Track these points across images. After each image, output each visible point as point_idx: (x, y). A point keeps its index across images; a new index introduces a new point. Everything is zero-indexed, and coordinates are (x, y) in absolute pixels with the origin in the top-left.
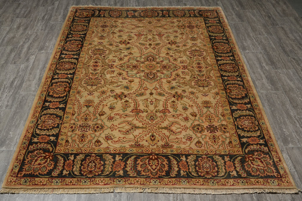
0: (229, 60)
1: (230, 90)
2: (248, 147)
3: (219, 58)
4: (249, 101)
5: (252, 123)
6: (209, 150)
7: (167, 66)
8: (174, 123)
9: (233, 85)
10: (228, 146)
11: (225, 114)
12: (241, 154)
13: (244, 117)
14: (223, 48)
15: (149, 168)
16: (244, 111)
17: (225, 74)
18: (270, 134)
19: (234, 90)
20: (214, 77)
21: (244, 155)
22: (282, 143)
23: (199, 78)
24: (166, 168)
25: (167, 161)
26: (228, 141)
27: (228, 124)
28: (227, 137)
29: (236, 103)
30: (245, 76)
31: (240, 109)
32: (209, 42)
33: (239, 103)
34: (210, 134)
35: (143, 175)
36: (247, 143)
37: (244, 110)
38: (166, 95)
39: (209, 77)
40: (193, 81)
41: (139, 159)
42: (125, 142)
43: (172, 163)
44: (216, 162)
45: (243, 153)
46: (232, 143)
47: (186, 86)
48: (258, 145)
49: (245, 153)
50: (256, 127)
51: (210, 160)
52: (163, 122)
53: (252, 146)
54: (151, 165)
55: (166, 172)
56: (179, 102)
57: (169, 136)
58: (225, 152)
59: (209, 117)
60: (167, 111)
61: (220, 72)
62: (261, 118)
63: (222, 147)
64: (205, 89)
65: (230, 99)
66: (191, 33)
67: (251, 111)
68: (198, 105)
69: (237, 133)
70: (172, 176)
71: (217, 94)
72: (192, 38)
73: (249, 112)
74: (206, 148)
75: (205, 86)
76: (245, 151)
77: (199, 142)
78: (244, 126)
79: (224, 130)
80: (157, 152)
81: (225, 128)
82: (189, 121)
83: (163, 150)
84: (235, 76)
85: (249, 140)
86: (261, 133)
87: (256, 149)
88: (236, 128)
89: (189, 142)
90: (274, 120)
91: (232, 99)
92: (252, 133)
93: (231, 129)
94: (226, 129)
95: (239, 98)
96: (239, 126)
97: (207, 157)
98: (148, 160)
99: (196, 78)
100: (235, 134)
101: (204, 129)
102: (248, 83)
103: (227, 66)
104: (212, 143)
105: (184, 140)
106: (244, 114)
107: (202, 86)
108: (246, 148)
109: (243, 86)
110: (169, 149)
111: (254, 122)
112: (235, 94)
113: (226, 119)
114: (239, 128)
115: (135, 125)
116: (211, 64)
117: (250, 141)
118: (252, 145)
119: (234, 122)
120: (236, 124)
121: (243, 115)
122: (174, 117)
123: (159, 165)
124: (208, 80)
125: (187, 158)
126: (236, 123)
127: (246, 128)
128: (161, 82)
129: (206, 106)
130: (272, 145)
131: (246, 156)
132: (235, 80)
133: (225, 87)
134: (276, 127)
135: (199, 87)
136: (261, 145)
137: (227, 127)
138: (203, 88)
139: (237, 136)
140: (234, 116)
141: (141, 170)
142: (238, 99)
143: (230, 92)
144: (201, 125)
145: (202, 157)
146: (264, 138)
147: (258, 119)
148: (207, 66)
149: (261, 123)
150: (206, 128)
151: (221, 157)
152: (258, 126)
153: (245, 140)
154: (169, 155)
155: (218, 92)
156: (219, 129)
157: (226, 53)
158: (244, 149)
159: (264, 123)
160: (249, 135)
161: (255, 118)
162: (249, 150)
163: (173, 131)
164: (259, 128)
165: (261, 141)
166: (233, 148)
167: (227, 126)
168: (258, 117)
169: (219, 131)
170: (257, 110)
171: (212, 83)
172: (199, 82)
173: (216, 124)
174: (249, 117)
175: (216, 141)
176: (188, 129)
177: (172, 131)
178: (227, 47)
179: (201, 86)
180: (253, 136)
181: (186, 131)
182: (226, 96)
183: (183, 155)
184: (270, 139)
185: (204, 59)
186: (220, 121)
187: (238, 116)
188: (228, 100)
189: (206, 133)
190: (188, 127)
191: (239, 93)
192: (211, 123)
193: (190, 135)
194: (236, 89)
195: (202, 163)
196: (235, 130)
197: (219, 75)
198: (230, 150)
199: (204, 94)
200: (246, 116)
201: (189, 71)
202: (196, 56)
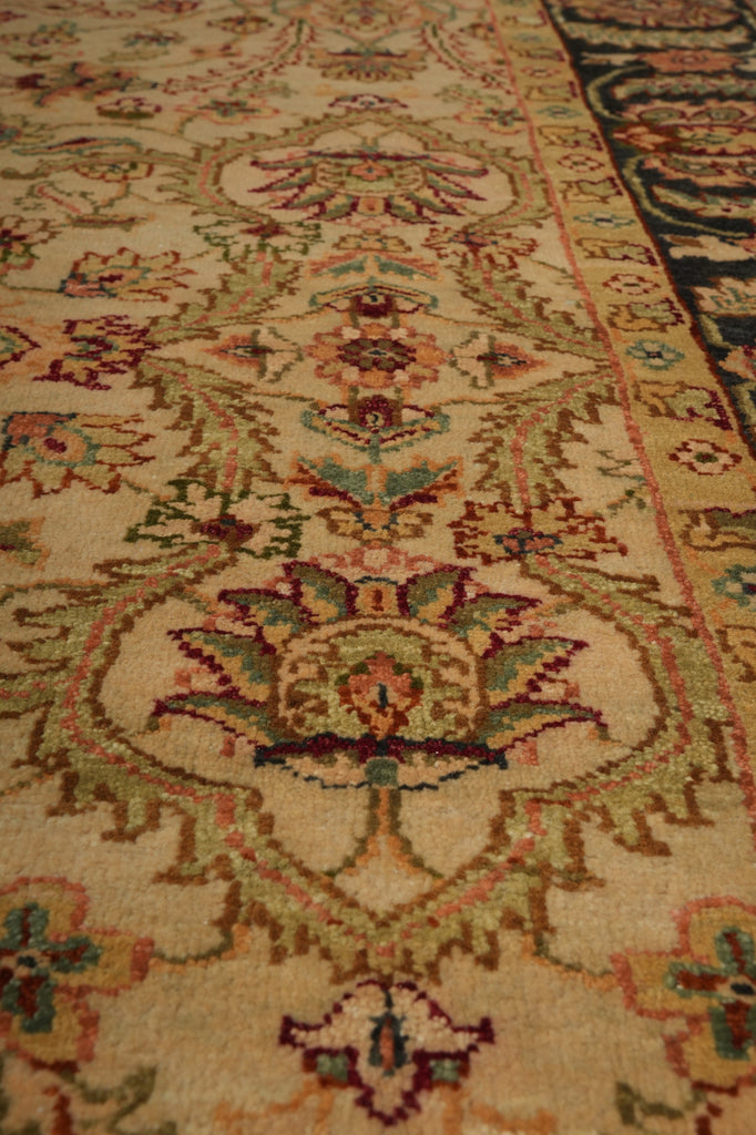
3: (715, 249)
23: (317, 542)
32: (564, 92)
39: (545, 523)
40: (177, 613)
66: (352, 18)
72: (347, 53)
75: (436, 748)
99: (257, 542)
107: (352, 729)
116: (582, 319)
124: (504, 578)
135: (263, 756)
148: (506, 339)
172: (307, 622)
179: (324, 746)
199: (355, 1026)
201: (158, 404)
202: (356, 218)
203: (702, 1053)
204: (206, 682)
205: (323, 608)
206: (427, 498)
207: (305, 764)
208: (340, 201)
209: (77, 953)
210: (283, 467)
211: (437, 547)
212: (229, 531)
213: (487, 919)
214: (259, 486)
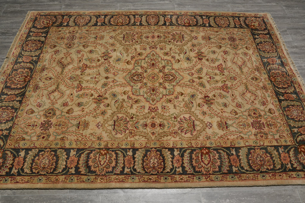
0: (173, 166)
1: (106, 154)
2: (12, 155)
4: (82, 173)
5: (44, 168)
6: (21, 119)
7: (154, 92)
8: (62, 95)
9: (114, 159)
10: (20, 136)
11: (65, 141)
12: (5, 146)
13: (55, 161)
14: (206, 162)
15: (18, 76)
16: (65, 163)
17: (139, 154)
18: (23, 184)
19: (105, 160)
20: (132, 139)
21: (4, 148)
22: (7, 195)
24: (13, 86)
25: (20, 87)
26: (27, 137)
27: (49, 141)
28: (31, 137)
29: (79, 157)
30: (133, 180)
31: (70, 159)
33: (79, 160)
34: (40, 123)
35: (12, 72)
36: (18, 155)
37: (67, 163)
38: (103, 90)
39: (133, 134)
40: (125, 116)
41: (29, 70)
42: (49, 62)
43: (17, 90)
44: (5, 123)
45: (7, 148)
46: (22, 140)
47: (117, 108)
48: (11, 166)
49: (6, 150)
50: (37, 170)
51: (9, 118)
52: (65, 86)
53: (12, 159)
54: (21, 77)
55: (10, 86)
56: (90, 100)
57: (48, 90)
58: (14, 133)
59: (63, 125)
60: (80, 89)
61: (143, 148)
62: (49, 180)
63: (21, 131)
64: (111, 127)
65: (89, 151)
66: (241, 124)
67: (63, 171)
68: (82, 117)
69: (33, 148)
70: (4, 90)
71: (99, 138)
72: (226, 123)
73: (62, 169)
74: (24, 117)
75: (114, 128)
76: (8, 150)
77: (33, 112)
78: (42, 158)
79: (42, 136)
80: (31, 81)
81: (43, 137)
82: (61, 106)
83: (32, 85)
84: (134, 167)
85: (21, 159)
86: (26, 173)
87: (6, 162)
88: (42, 148)
89: (35, 104)
90: (44, 197)
91: (88, 154)
92: (29, 164)
93: (41, 143)
94: (43, 139)
95: (89, 162)
96: (43, 152)
97: (13, 117)
98: (26, 75)
99: (131, 119)
100: (33, 145)
101: (49, 118)
102: (118, 180)
103: (156, 160)
104: (29, 123)
105: (39, 101)
106: (60, 162)
107: (116, 124)
108: (12, 153)
109: (112, 172)
110: (32, 90)
111: (45, 170)
112: (97, 158)
113: (57, 141)
114: (40, 151)
115: (67, 67)
116: (160, 140)
117: (19, 159)
118: (14, 160)
119: (50, 148)
120: (46, 150)
121: (58, 160)
122: (70, 95)
123: (18, 82)
124: (127, 131)
125: (17, 101)
126: (48, 149)
127: (38, 159)
128: (125, 86)
129: (81, 124)
130: (6, 180)
131: (2, 150)
132: (124, 164)
133: (111, 149)
134: (32, 196)
135: (114, 121)
136: (11, 169)
137: (45, 140)
138: (111, 124)
139: (29, 147)
140: (60, 150)
141: (17, 71)
142: (87, 162)
143: (102, 153)
144: (54, 116)
145: (15, 112)
146: (19, 174)
147: (49, 176)
149: (41, 178)
150: (49, 120)
151: (10, 128)
152: (38, 173)
153: (22, 154)
154: (25, 89)
155: (102, 139)
156: (45, 132)
157: (192, 165)
158: (11, 150)
159: (41, 181)
160: (27, 159)
161: (52, 173)
162: (8, 155)
163: (52, 94)
164: (35, 173)
165: (16, 171)
166: (16, 140)
167: (47, 140)
168: (51, 177)
169: (42, 131)
170: (64, 179)
171: (119, 136)
173: (52, 130)
174: (53, 167)
175: (30, 127)
176: (51, 105)
177: (52, 92)
178: (208, 168)
180: (25, 164)
181: (49, 103)
182: (94, 148)
183: (22, 98)
184: (15, 182)
185: (175, 133)
186: (55, 134)
187: (58, 154)
188: (86, 149)
189: (43, 119)
190: (55, 106)
191: (98, 165)
192: (54, 125)
193: (43, 106)
194: (107, 161)
195: (9, 112)
196: (38, 147)
197: (137, 146)
198: (14, 137)
199: (100, 124)
200: (57, 162)
201: (146, 113)
202: (179, 124)
203: (97, 136)
204: (119, 118)
205: (125, 123)
206: (136, 128)
207: (114, 122)
208: (182, 123)
209: (104, 115)
210: (138, 121)
211: (130, 128)
212: (132, 118)
213: (104, 129)
214: (136, 119)
